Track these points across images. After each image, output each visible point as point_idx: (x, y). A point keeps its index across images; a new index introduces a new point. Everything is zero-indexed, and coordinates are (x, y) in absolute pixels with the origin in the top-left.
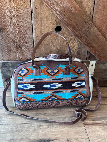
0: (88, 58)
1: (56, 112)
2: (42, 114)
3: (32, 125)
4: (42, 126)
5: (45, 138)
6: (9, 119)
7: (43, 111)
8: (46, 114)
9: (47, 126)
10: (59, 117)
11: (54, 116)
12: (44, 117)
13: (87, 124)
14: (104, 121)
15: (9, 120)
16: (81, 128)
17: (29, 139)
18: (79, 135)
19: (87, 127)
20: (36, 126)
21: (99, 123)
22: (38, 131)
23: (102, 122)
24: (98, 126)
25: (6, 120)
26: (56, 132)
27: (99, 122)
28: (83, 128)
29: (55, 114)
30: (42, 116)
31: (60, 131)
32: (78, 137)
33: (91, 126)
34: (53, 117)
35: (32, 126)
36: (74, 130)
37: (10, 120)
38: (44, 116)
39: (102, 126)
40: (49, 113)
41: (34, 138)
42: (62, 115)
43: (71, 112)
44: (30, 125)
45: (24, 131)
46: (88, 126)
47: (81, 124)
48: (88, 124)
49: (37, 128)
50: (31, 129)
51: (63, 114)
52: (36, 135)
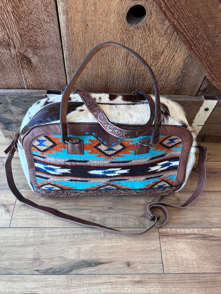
0: (201, 92)
1: (113, 203)
2: (87, 208)
3: (68, 230)
4: (87, 234)
5: (92, 258)
6: (26, 216)
7: (88, 202)
8: (94, 208)
9: (95, 235)
10: (117, 216)
11: (109, 214)
12: (90, 214)
13: (165, 236)
14: (196, 231)
15: (25, 219)
16: (153, 242)
17: (65, 259)
18: (148, 256)
19: (163, 242)
20: (76, 234)
21: (187, 234)
22: (78, 245)
23: (192, 233)
24: (183, 240)
25: (21, 219)
26: (109, 247)
27: (188, 231)
28: (156, 242)
29: (110, 208)
30: (87, 212)
31: (116, 246)
32: (145, 259)
33: (170, 239)
34: (106, 215)
35: (69, 233)
36: (141, 245)
37: (28, 219)
38: (91, 212)
39: (189, 241)
40: (99, 205)
41: (72, 258)
42: (124, 213)
43: (140, 205)
44: (65, 231)
45: (54, 243)
46: (165, 239)
47: (154, 234)
48: (167, 234)
49: (78, 238)
50: (67, 240)
51: (125, 211)
52: (76, 253)
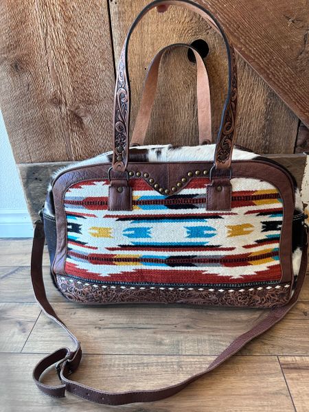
0: (299, 147)
2: (148, 326)
3: (116, 359)
4: (147, 365)
6: (50, 337)
7: (151, 318)
8: (160, 326)
9: (162, 366)
10: (199, 338)
11: (186, 335)
13: (292, 368)
15: (49, 341)
16: (271, 380)
18: (265, 403)
19: (292, 379)
20: (129, 364)
22: (132, 381)
25: (41, 341)
28: (277, 379)
29: (188, 327)
30: (148, 333)
32: (260, 408)
33: (305, 374)
34: (181, 337)
35: (117, 362)
37: (52, 341)
40: (169, 323)
42: (211, 333)
43: (239, 322)
44: (111, 359)
46: (294, 375)
47: (272, 365)
48: (296, 366)
49: (132, 370)
50: (113, 374)
51: (214, 330)
